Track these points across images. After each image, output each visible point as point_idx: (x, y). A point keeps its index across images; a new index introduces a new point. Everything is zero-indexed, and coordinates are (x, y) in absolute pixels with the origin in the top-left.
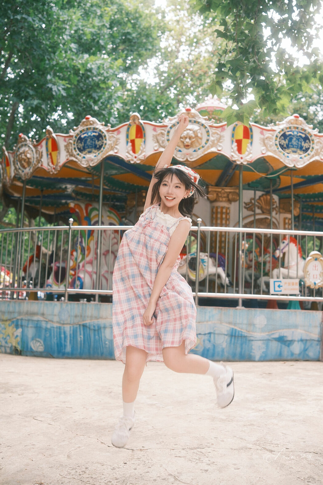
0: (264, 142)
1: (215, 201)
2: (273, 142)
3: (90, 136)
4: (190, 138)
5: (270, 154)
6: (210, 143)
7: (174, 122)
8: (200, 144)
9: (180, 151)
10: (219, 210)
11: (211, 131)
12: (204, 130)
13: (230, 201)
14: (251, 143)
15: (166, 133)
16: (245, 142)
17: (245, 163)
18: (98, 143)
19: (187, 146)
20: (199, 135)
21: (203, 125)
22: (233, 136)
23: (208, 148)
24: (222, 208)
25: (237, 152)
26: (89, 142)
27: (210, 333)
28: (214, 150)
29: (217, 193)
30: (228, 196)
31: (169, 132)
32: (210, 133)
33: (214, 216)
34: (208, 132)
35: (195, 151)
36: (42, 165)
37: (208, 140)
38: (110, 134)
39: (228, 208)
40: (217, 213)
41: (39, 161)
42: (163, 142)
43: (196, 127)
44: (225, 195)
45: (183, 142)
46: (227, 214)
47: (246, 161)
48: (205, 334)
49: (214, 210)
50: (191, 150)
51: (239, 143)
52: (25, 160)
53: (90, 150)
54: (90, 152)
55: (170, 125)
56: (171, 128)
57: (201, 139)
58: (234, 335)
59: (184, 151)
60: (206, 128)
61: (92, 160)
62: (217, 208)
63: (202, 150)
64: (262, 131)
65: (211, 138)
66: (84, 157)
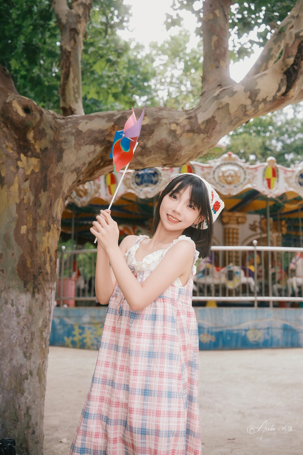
0: (287, 180)
1: (228, 223)
2: (294, 180)
3: (147, 174)
4: (232, 177)
5: (291, 189)
6: (246, 181)
7: (218, 164)
8: (239, 181)
9: (223, 187)
10: (231, 231)
11: (248, 171)
12: (242, 171)
13: (238, 223)
14: (278, 181)
15: (212, 172)
16: (273, 180)
17: (274, 197)
18: (154, 179)
19: (230, 183)
20: (239, 174)
21: (241, 167)
22: (264, 175)
23: (246, 184)
24: (233, 229)
25: (268, 188)
26: (146, 178)
27: (268, 328)
28: (249, 186)
29: (230, 217)
30: (237, 220)
31: (214, 172)
32: (247, 173)
33: (227, 235)
34: (245, 172)
35: (235, 187)
36: (100, 195)
37: (245, 179)
38: (165, 172)
39: (237, 229)
40: (229, 233)
41: (96, 192)
42: (210, 179)
43: (236, 169)
44: (235, 219)
45: (226, 180)
46: (237, 234)
47: (274, 195)
48: (265, 329)
49: (227, 231)
50: (232, 186)
51: (269, 181)
52: (82, 191)
53: (146, 184)
54: (147, 186)
55: (215, 167)
56: (216, 168)
57: (239, 177)
58: (286, 329)
59: (227, 187)
60: (243, 169)
61: (149, 192)
62: (229, 229)
63: (241, 186)
64: (285, 172)
65: (248, 177)
66: (141, 190)
